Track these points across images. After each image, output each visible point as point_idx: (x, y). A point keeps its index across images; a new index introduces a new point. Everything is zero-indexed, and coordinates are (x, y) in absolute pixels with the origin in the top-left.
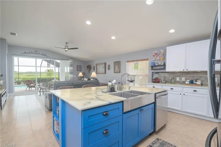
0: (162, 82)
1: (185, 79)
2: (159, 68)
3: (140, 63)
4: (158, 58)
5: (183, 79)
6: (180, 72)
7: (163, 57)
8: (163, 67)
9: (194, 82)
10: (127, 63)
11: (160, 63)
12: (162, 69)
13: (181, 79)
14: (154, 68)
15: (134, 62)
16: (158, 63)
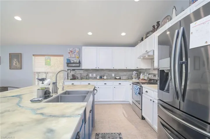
0: (79, 78)
1: (96, 75)
2: (74, 65)
3: (52, 58)
4: (73, 56)
5: (94, 75)
6: (92, 70)
7: (78, 55)
8: (78, 65)
9: (103, 77)
10: (33, 57)
11: (75, 61)
12: (77, 66)
13: (93, 75)
14: (69, 65)
15: (44, 57)
16: (73, 61)
